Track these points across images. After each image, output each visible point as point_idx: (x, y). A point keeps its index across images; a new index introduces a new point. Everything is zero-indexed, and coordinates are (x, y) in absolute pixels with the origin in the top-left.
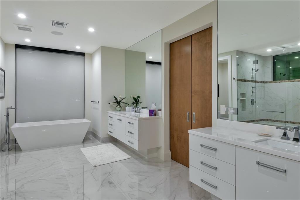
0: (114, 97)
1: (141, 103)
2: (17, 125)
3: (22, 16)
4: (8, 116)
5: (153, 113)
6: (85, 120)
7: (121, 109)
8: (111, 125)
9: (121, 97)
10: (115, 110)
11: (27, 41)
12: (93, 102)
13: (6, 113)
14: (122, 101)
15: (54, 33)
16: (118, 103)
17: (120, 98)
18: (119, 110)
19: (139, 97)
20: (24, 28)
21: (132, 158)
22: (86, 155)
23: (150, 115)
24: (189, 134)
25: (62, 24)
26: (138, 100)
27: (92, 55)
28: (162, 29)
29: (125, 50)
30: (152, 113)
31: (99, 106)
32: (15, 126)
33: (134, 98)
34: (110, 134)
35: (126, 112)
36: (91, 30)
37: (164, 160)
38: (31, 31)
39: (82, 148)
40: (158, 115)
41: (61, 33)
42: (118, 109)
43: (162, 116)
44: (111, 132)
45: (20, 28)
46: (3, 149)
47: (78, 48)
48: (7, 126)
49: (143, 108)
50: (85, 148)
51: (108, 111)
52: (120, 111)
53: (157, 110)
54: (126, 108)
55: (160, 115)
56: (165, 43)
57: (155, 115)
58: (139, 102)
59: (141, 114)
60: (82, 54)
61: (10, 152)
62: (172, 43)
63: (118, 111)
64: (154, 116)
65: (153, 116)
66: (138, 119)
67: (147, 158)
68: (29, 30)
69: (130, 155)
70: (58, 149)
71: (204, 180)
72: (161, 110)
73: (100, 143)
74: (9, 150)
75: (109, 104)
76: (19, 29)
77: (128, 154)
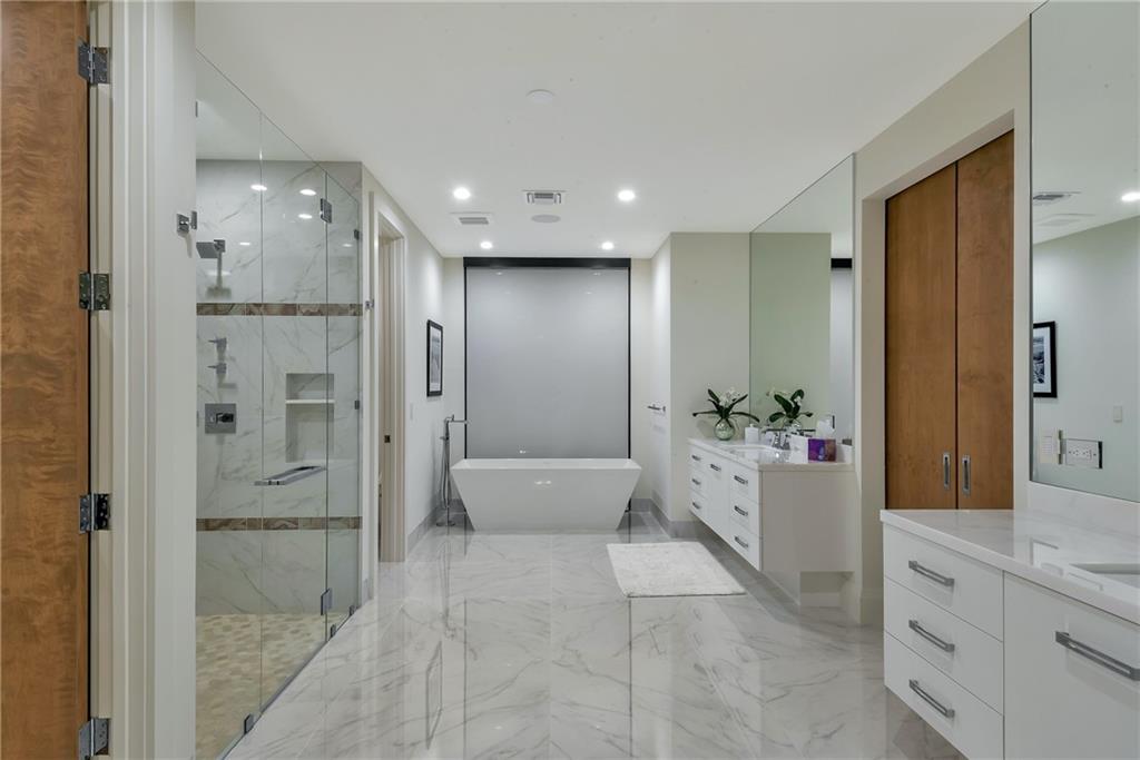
0: (710, 392)
1: (809, 415)
2: (465, 464)
3: (462, 194)
4: (448, 438)
5: (822, 451)
6: (628, 464)
7: (731, 432)
8: (698, 483)
9: (731, 393)
10: (713, 435)
11: (486, 247)
12: (654, 408)
13: (442, 433)
14: (735, 409)
15: (537, 219)
16: (723, 413)
17: (728, 396)
18: (726, 437)
19: (800, 393)
20: (474, 220)
21: (749, 595)
22: (614, 564)
23: (809, 458)
24: (882, 523)
25: (549, 196)
26: (796, 403)
27: (650, 263)
28: (854, 154)
29: (751, 234)
30: (818, 452)
31: (665, 421)
32: (461, 466)
33: (778, 398)
34: (694, 510)
35: (747, 445)
36: (627, 195)
37: (859, 622)
38: (487, 223)
39: (612, 545)
40: (842, 460)
41: (552, 216)
42: (723, 434)
43: (853, 464)
44: (698, 507)
45: (465, 221)
46: (439, 521)
47: (608, 248)
48: (447, 467)
49: (802, 434)
50: (621, 547)
51: (691, 437)
52: (727, 439)
53: (839, 441)
54: (747, 430)
55: (848, 460)
56: (863, 201)
57: (832, 457)
58: (800, 411)
59: (793, 452)
60: (624, 264)
61: (452, 529)
62: (894, 197)
63: (721, 440)
64: (824, 460)
65: (818, 460)
66: (760, 466)
67: (798, 603)
68: (484, 221)
69: (747, 587)
70: (552, 536)
71: (921, 685)
72: (848, 442)
73: (667, 536)
74: (451, 524)
75: (695, 415)
76: (463, 223)
77: (741, 581)
